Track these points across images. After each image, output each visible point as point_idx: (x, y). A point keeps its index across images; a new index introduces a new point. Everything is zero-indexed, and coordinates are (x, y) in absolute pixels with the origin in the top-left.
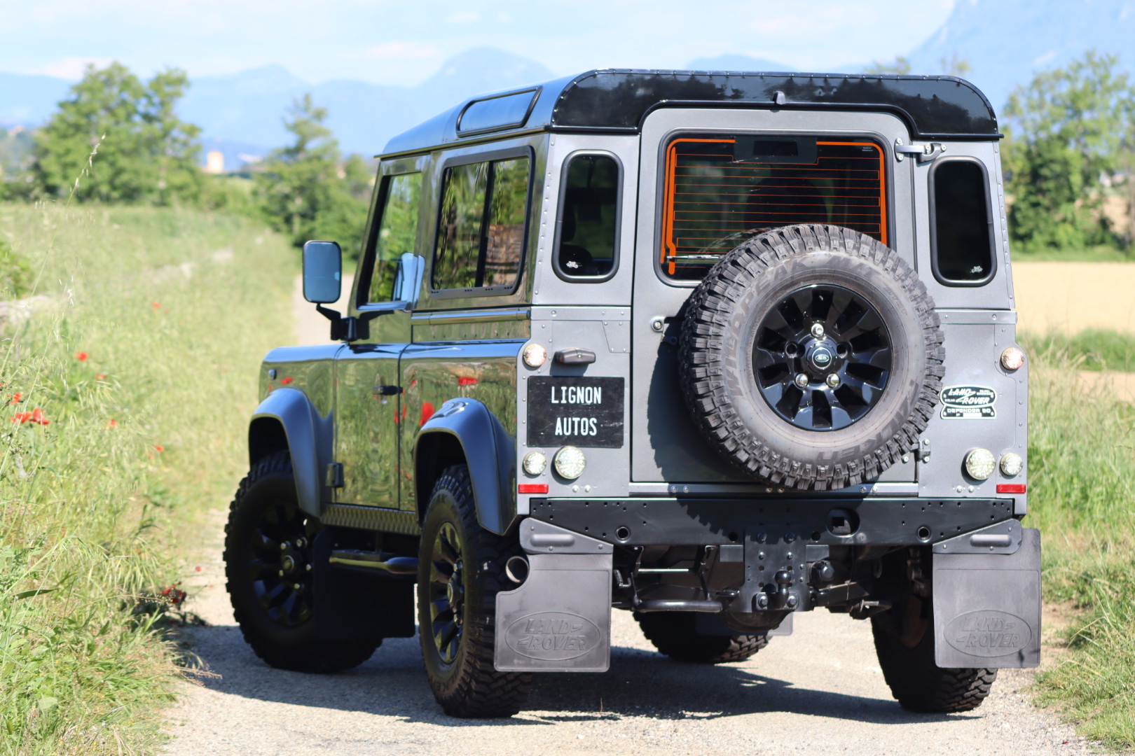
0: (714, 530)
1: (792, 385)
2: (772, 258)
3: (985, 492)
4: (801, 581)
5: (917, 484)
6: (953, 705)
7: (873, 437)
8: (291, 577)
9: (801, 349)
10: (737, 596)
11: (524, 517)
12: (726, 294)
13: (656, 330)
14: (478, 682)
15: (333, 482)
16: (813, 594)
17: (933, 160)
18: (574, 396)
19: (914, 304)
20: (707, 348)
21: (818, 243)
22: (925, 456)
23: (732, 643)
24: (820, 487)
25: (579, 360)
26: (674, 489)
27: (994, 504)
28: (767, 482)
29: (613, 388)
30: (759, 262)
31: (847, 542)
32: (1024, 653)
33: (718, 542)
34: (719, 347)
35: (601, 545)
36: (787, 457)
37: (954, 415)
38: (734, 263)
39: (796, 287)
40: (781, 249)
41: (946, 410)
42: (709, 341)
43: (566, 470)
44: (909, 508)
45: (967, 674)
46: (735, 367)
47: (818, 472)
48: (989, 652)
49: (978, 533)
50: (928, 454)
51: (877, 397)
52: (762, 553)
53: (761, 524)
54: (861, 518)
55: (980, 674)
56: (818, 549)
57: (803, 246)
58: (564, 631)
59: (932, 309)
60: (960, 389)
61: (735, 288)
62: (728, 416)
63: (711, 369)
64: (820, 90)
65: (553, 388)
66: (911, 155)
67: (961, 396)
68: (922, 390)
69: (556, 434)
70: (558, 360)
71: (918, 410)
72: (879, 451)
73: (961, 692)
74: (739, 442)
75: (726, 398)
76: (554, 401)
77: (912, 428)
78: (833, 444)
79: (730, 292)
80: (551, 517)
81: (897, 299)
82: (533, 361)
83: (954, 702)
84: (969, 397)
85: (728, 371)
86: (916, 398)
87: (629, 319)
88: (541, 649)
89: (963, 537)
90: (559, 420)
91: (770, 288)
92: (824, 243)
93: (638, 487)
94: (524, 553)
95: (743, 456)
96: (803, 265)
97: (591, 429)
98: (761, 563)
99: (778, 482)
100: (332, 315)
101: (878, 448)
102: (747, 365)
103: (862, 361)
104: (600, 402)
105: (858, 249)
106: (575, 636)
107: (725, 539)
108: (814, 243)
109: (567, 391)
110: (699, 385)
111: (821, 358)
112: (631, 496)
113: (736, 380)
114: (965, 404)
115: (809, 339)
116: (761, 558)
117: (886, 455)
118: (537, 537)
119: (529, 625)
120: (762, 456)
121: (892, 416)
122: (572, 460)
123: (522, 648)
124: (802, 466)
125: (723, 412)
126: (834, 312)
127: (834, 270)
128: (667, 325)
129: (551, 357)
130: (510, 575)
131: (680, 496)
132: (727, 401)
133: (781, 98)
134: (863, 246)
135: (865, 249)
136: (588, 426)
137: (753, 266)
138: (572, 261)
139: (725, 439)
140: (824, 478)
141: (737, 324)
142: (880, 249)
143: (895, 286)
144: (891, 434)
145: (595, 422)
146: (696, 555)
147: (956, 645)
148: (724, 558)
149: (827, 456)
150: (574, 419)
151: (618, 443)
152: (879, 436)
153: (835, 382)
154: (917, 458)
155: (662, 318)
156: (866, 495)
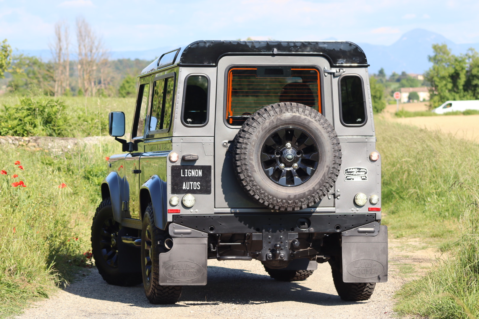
0: (250, 227)
1: (278, 168)
2: (268, 116)
3: (364, 211)
4: (286, 248)
5: (335, 208)
6: (358, 298)
7: (311, 189)
8: (115, 248)
9: (281, 153)
10: (259, 254)
11: (170, 223)
12: (249, 131)
13: (224, 146)
14: (157, 290)
15: (124, 209)
16: (291, 253)
17: (340, 75)
18: (190, 173)
19: (328, 134)
20: (241, 153)
21: (287, 110)
22: (338, 196)
23: (297, 273)
24: (290, 209)
25: (191, 159)
26: (233, 211)
27: (368, 215)
28: (267, 207)
29: (207, 170)
30: (263, 118)
31: (306, 232)
32: (380, 276)
33: (252, 232)
34: (246, 153)
35: (203, 234)
36: (275, 197)
37: (350, 179)
38: (253, 119)
39: (278, 128)
40: (272, 113)
41: (346, 178)
42: (242, 150)
43: (188, 203)
44: (331, 218)
45: (362, 285)
46: (253, 161)
47: (288, 203)
48: (366, 276)
49: (361, 228)
50: (339, 195)
51: (313, 172)
52: (270, 237)
53: (269, 225)
54: (311, 222)
55: (367, 285)
56: (293, 234)
57: (281, 111)
58: (188, 269)
59: (337, 136)
60: (352, 169)
61: (253, 129)
62: (250, 181)
63: (243, 162)
64: (292, 48)
65: (182, 170)
66: (331, 73)
67: (353, 172)
68: (332, 169)
69: (183, 189)
70: (183, 159)
71: (330, 178)
72: (314, 195)
73: (360, 292)
74: (255, 191)
75: (249, 174)
76: (182, 176)
77: (328, 185)
78: (295, 192)
79: (251, 130)
80: (182, 223)
81: (321, 132)
82: (173, 159)
83: (358, 297)
84: (356, 172)
85: (250, 162)
86: (329, 173)
87: (213, 142)
88: (178, 276)
89: (354, 229)
90: (184, 183)
91: (267, 129)
92: (290, 110)
93: (218, 210)
94: (171, 237)
95: (257, 197)
96: (281, 119)
97: (197, 186)
98: (269, 240)
99: (272, 207)
100: (123, 142)
101: (313, 193)
102: (258, 160)
103: (307, 158)
104: (201, 176)
105: (304, 112)
106: (192, 271)
107: (254, 231)
108: (286, 110)
109: (188, 171)
110: (238, 168)
111: (290, 157)
112: (215, 214)
113: (253, 166)
114: (354, 175)
115: (285, 149)
116: (269, 238)
117: (317, 196)
118: (176, 231)
119: (173, 266)
120: (265, 197)
121: (319, 180)
122: (189, 199)
123: (170, 276)
124: (282, 201)
125: (248, 179)
126: (295, 139)
127: (294, 121)
128: (229, 144)
129: (181, 158)
130: (166, 246)
131: (235, 213)
132: (250, 174)
133: (275, 51)
134: (306, 111)
135: (307, 112)
136: (197, 185)
137: (260, 120)
138: (189, 118)
139: (250, 190)
140: (291, 206)
141: (253, 143)
142: (314, 112)
143: (320, 127)
144: (319, 187)
145: (200, 184)
146: (243, 237)
147: (351, 273)
148: (254, 239)
149: (292, 197)
150: (191, 183)
151: (209, 192)
152: (314, 188)
153: (296, 166)
154: (335, 198)
155: (227, 141)
156: (313, 212)
